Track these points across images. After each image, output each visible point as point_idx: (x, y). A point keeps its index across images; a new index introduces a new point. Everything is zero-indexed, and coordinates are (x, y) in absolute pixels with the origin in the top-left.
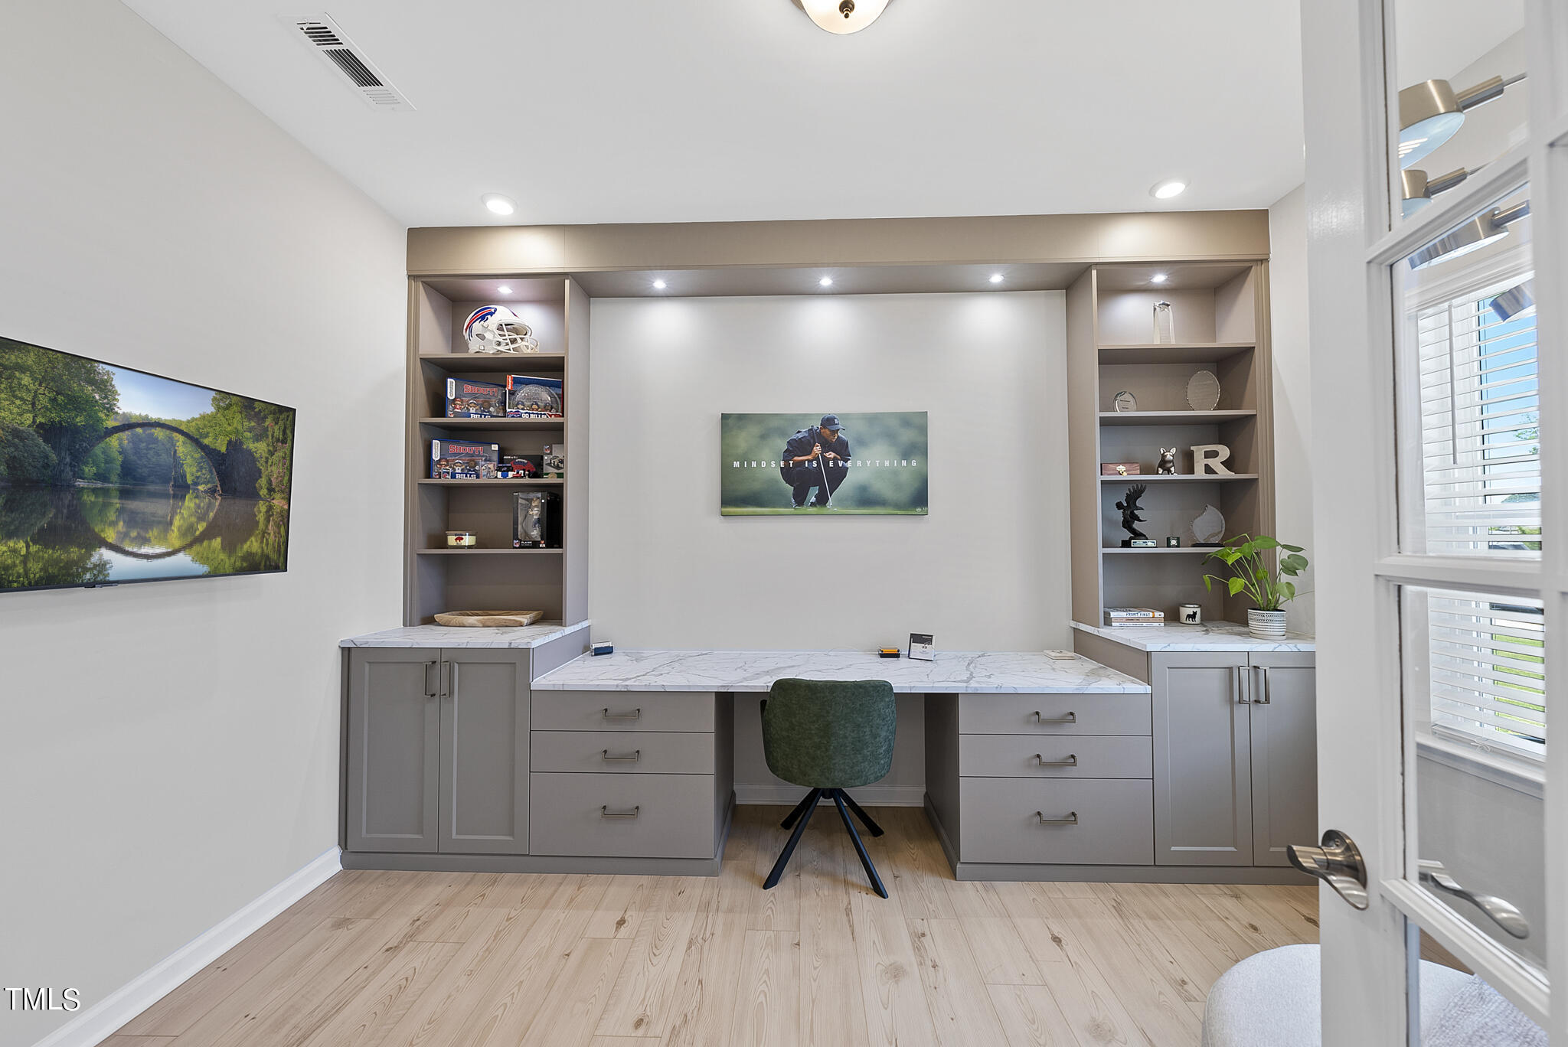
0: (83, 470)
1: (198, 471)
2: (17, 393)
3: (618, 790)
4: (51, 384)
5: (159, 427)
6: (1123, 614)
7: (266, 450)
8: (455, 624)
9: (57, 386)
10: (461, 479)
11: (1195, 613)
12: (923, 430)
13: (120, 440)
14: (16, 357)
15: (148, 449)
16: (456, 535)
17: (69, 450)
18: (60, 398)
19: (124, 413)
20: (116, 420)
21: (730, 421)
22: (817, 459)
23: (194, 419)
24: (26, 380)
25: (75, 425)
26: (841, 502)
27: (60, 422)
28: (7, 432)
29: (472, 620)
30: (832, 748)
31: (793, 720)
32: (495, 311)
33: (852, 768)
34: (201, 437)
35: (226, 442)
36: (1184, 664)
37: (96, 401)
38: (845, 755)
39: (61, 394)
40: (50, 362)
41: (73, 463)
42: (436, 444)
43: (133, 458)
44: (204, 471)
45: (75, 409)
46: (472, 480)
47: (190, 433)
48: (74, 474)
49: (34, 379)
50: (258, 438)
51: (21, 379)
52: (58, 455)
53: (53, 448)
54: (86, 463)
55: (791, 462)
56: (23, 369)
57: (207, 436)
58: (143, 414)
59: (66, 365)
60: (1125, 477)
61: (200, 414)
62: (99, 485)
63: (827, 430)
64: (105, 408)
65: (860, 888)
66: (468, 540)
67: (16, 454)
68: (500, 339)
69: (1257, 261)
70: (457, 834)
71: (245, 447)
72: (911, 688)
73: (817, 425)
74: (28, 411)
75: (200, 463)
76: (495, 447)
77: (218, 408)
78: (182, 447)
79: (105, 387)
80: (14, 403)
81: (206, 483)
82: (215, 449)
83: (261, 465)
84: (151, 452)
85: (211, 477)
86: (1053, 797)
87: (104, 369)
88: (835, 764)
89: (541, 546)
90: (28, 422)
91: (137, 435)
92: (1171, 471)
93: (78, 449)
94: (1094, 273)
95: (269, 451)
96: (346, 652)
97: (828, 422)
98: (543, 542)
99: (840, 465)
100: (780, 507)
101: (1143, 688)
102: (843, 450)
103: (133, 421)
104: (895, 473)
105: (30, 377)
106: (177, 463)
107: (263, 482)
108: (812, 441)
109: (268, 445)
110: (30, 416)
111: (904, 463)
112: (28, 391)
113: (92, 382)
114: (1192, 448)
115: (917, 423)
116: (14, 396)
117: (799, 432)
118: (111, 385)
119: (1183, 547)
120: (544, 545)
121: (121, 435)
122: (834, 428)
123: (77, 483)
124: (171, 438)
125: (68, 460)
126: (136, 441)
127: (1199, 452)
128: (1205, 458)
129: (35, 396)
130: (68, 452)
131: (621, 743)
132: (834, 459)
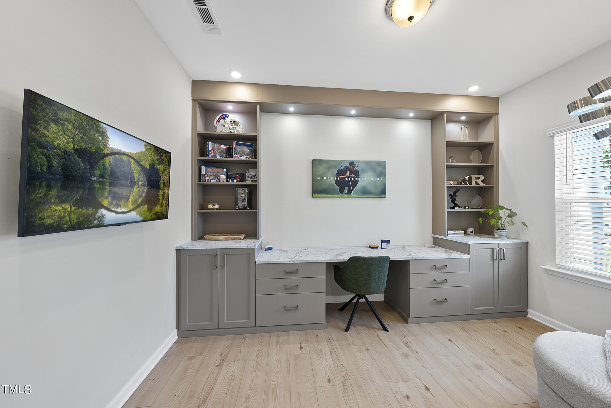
0: (94, 172)
1: (139, 176)
2: (66, 133)
3: (290, 300)
4: (81, 130)
5: (125, 155)
6: (452, 232)
7: (163, 169)
8: (214, 240)
9: (84, 132)
10: (213, 182)
11: (473, 231)
12: (385, 167)
13: (110, 160)
14: (66, 115)
15: (120, 165)
16: (212, 204)
17: (89, 163)
18: (85, 137)
19: (111, 147)
20: (108, 150)
21: (316, 162)
22: (348, 177)
23: (138, 153)
24: (70, 127)
25: (91, 151)
26: (356, 193)
27: (85, 149)
28: (62, 151)
29: (222, 237)
30: (371, 280)
31: (357, 271)
32: (229, 116)
33: (377, 287)
34: (140, 161)
35: (149, 164)
36: (480, 248)
37: (100, 141)
38: (375, 283)
39: (85, 135)
40: (81, 120)
41: (91, 169)
42: (204, 168)
43: (114, 168)
44: (141, 176)
45: (91, 143)
46: (217, 182)
47: (136, 159)
48: (91, 174)
49: (74, 127)
50: (160, 163)
51: (68, 126)
52: (84, 164)
53: (82, 161)
54: (96, 169)
55: (339, 178)
56: (69, 121)
57: (142, 161)
58: (119, 149)
59: (88, 122)
60: (453, 185)
61: (140, 151)
62: (101, 180)
63: (351, 167)
64: (103, 144)
65: (379, 329)
66: (217, 206)
67: (66, 162)
68: (231, 127)
69: (495, 114)
70: (226, 321)
71: (156, 167)
72: (394, 258)
73: (348, 164)
74: (71, 142)
75: (140, 172)
76: (225, 170)
77: (146, 149)
78: (133, 165)
79: (103, 134)
80: (65, 137)
81: (142, 181)
82: (145, 167)
83: (161, 175)
84: (122, 166)
85: (143, 179)
86: (439, 293)
87: (103, 126)
88: (372, 286)
89: (247, 208)
90: (71, 147)
91: (116, 158)
92: (467, 184)
93: (93, 162)
94: (445, 115)
95: (164, 169)
96: (178, 252)
97: (352, 163)
98: (248, 207)
99: (356, 179)
100: (335, 194)
101: (467, 256)
102: (357, 174)
103: (115, 151)
104: (375, 182)
105: (72, 126)
106: (131, 172)
107: (161, 182)
108: (346, 170)
109: (163, 167)
110: (72, 144)
111: (378, 179)
112: (71, 132)
113: (98, 131)
114: (471, 176)
115: (382, 165)
116: (65, 134)
117: (341, 167)
118: (106, 134)
119: (470, 209)
120: (248, 208)
121: (110, 157)
122: (354, 166)
123: (92, 178)
124: (129, 161)
125: (88, 167)
126: (116, 160)
127: (474, 177)
128: (476, 179)
129: (74, 135)
130: (88, 163)
131: (290, 282)
132: (354, 177)
